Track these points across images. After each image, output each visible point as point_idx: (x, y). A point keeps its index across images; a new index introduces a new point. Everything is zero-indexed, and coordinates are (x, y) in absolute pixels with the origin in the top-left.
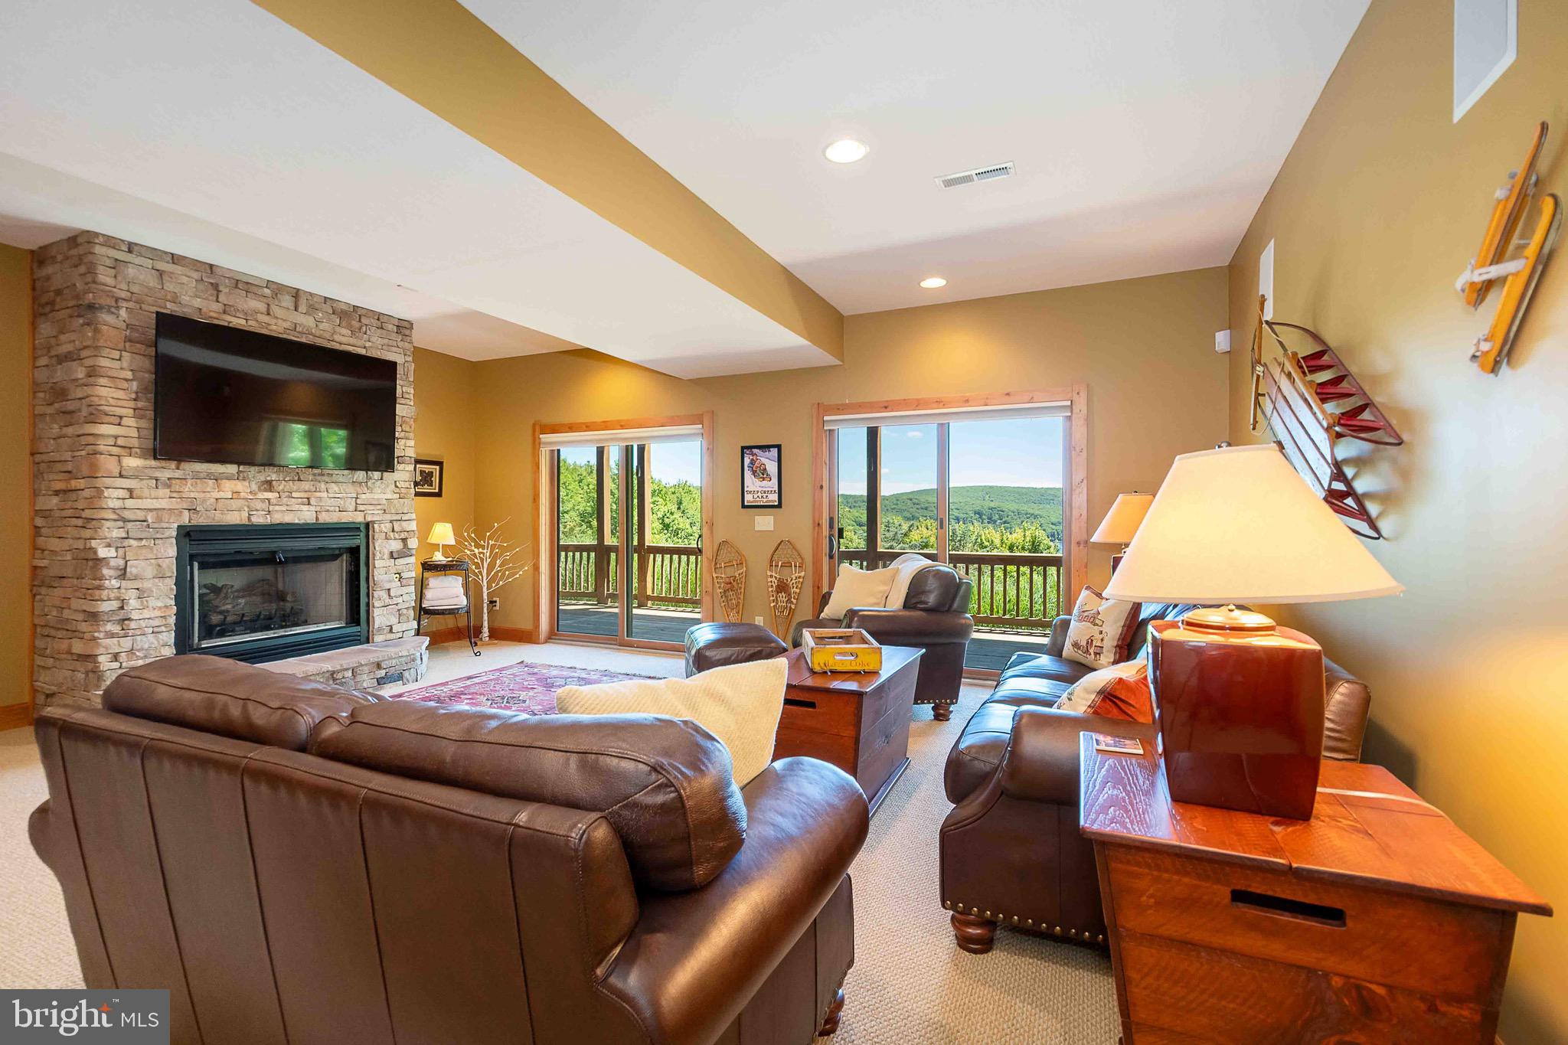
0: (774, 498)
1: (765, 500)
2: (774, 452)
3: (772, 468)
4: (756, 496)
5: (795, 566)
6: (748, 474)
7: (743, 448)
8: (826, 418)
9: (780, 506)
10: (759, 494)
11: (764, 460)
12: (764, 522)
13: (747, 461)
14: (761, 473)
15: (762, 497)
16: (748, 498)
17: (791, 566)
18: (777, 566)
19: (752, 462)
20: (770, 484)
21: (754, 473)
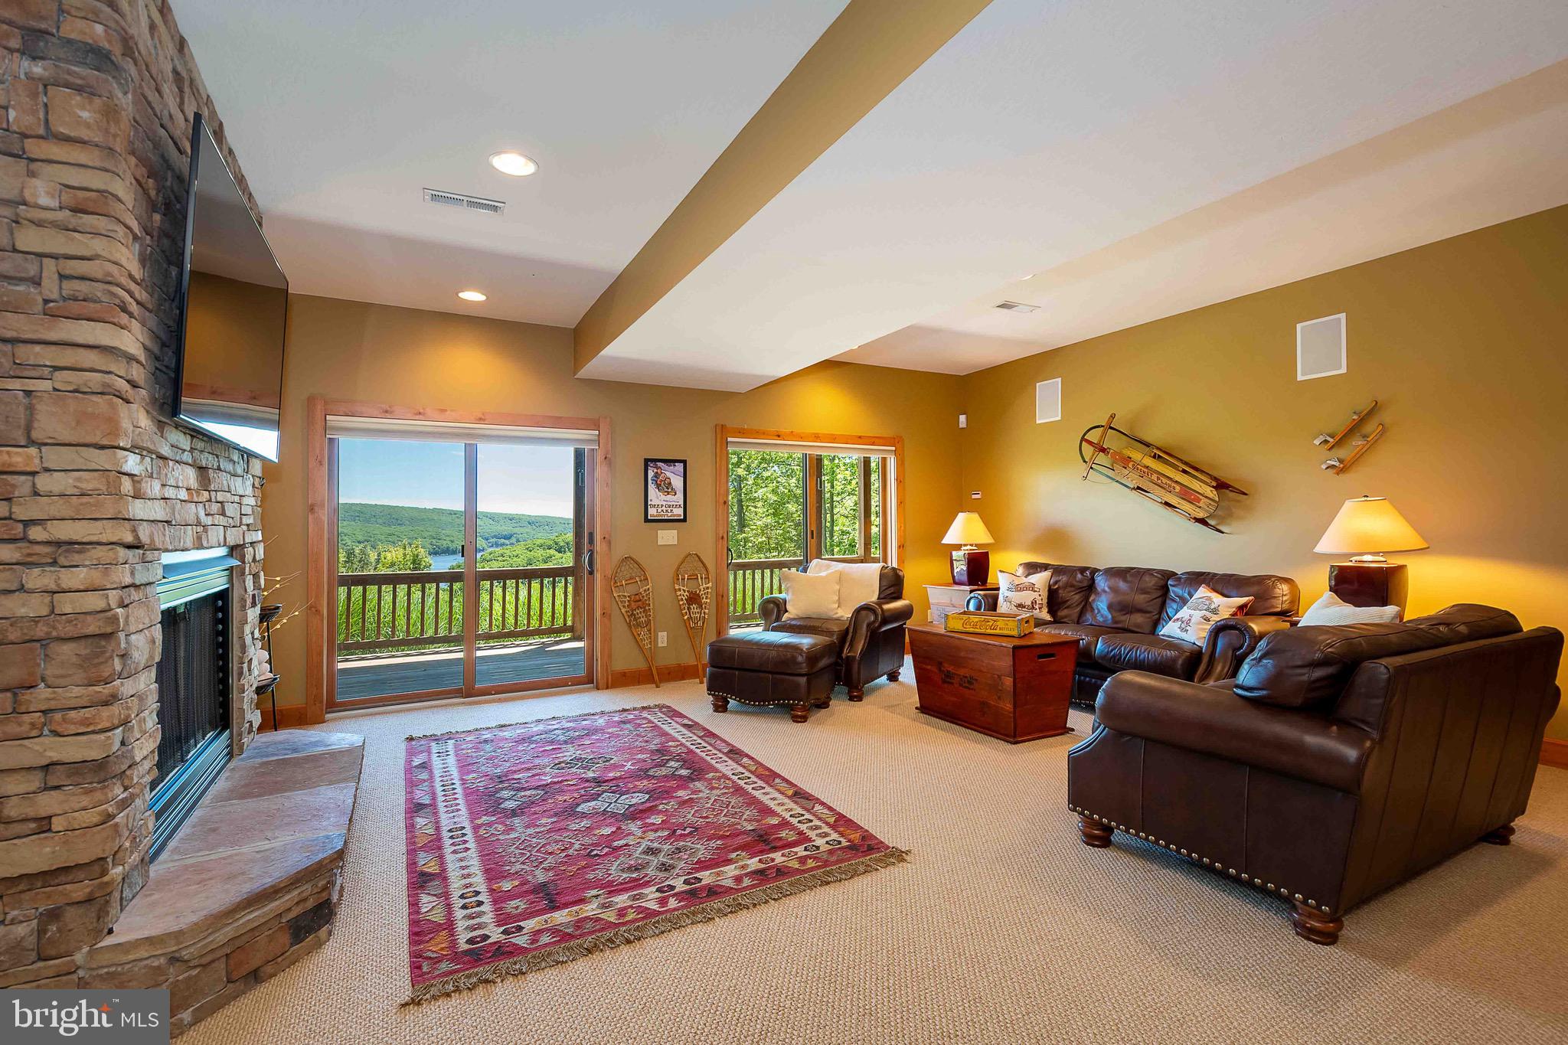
0: (679, 512)
1: (669, 514)
2: (680, 467)
3: (677, 482)
4: (660, 510)
5: (702, 578)
6: (652, 487)
7: (647, 461)
8: (729, 439)
9: (684, 520)
10: (664, 508)
11: (668, 474)
12: (667, 536)
13: (651, 474)
14: (666, 487)
15: (667, 511)
16: (652, 512)
17: (698, 578)
18: (683, 579)
19: (657, 475)
20: (675, 498)
21: (658, 486)
